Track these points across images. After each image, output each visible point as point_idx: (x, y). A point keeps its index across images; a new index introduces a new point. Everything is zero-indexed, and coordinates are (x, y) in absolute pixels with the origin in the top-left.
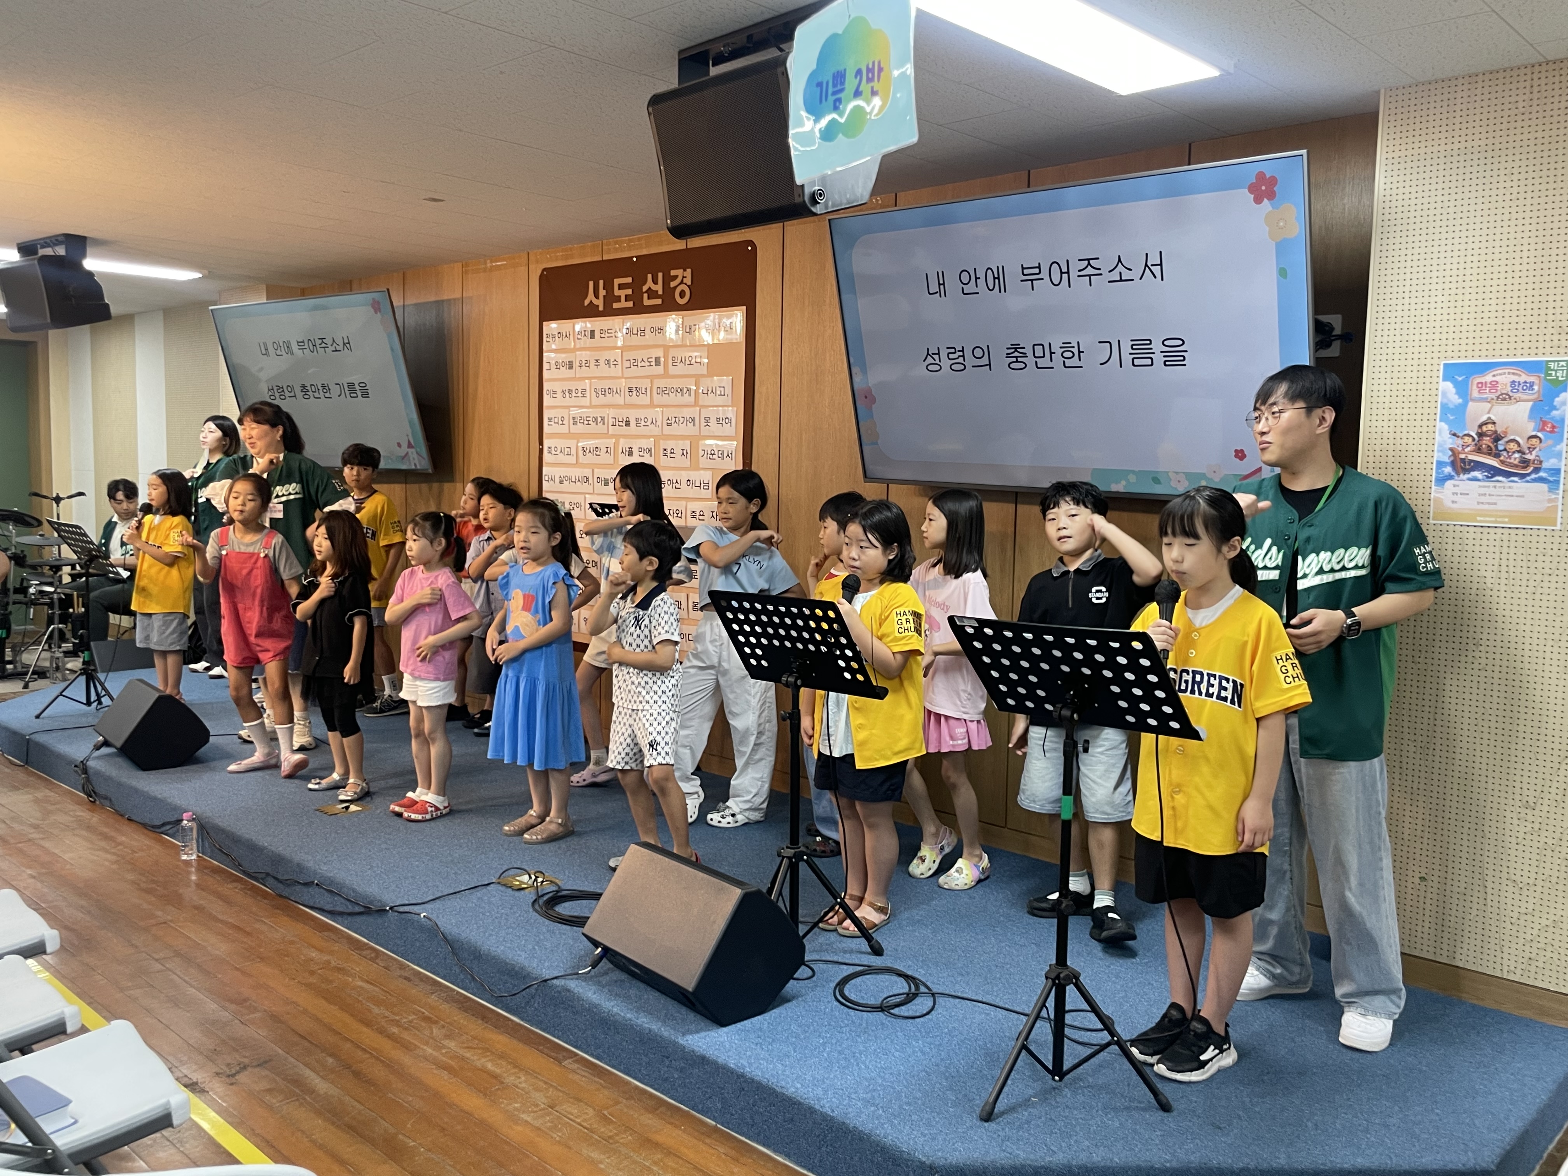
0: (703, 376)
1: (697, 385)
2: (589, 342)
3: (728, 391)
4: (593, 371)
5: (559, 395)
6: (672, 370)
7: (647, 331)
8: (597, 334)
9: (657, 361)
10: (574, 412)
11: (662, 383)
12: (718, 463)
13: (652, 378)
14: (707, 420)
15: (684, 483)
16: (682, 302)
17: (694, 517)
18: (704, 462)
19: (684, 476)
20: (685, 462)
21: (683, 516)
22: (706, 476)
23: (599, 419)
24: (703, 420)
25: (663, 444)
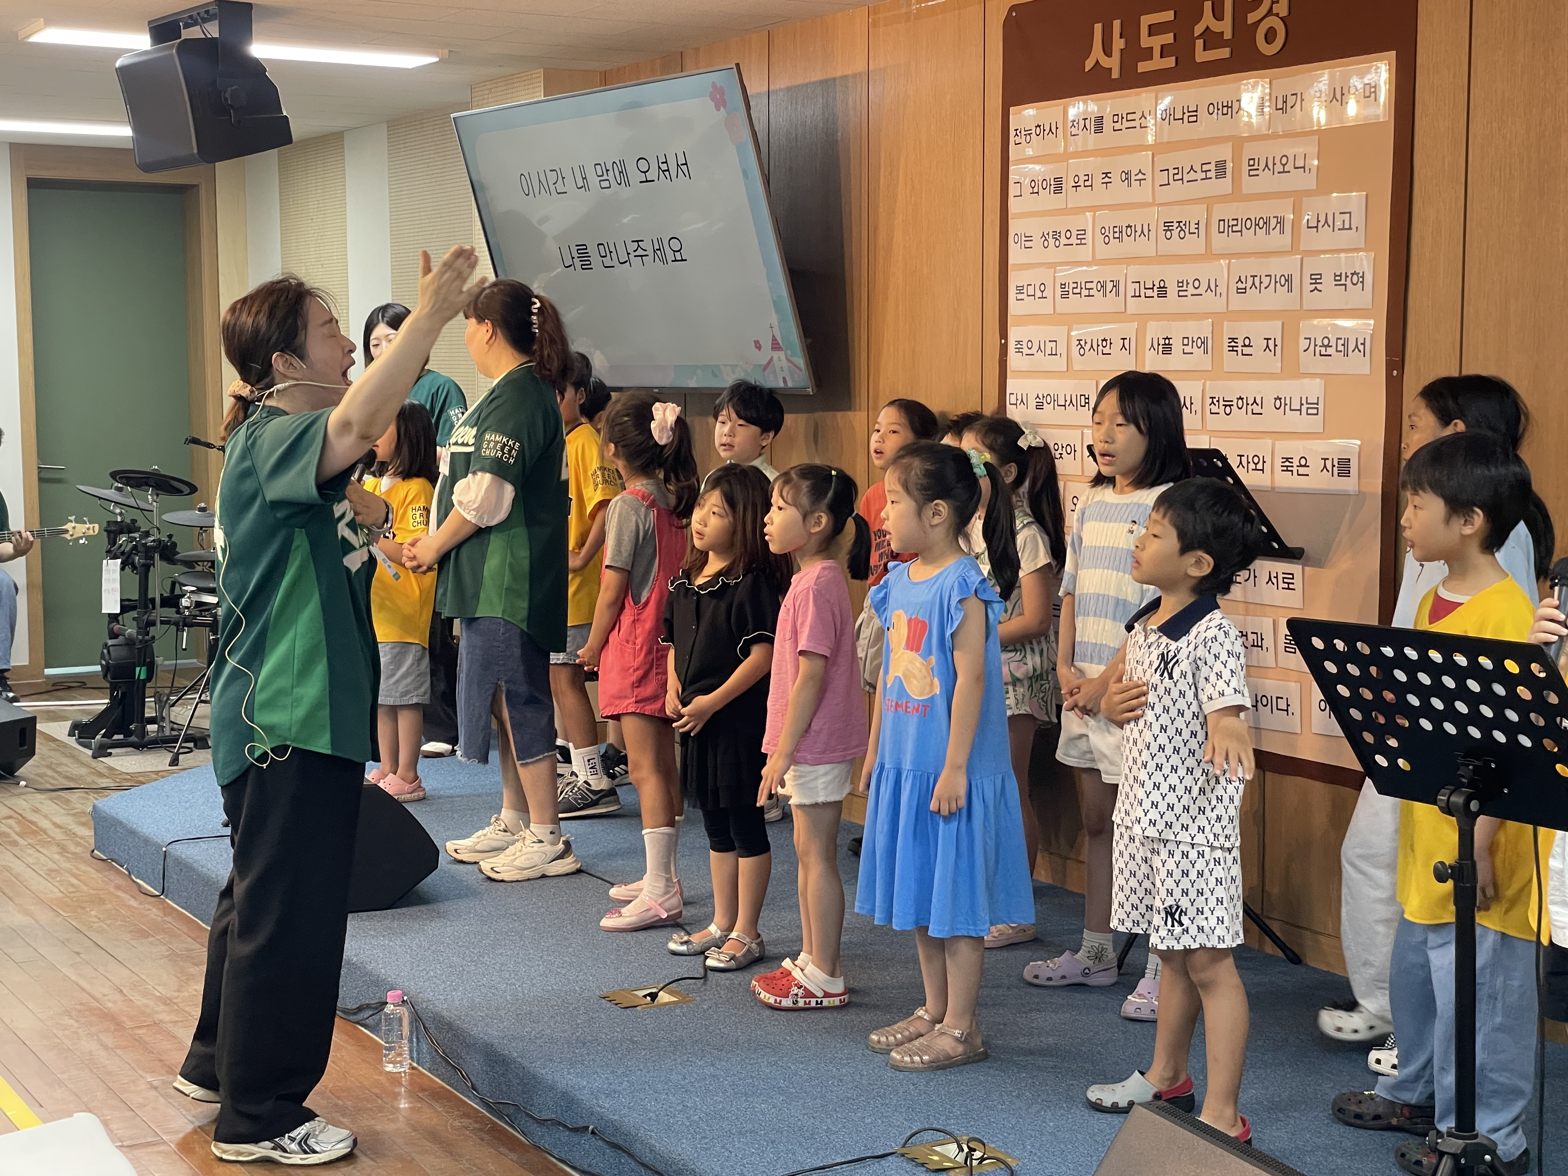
0: (1309, 193)
1: (1297, 211)
2: (1092, 140)
3: (1358, 219)
4: (1100, 194)
5: (1037, 242)
6: (1249, 185)
7: (1202, 113)
8: (1108, 124)
9: (1221, 168)
10: (1066, 274)
11: (1229, 211)
12: (1337, 364)
13: (1209, 201)
14: (1316, 279)
15: (1269, 403)
16: (1269, 50)
17: (1287, 469)
18: (1309, 362)
19: (1266, 390)
20: (1274, 363)
21: (1267, 466)
22: (1313, 389)
23: (1110, 286)
24: (1307, 280)
25: (1229, 329)
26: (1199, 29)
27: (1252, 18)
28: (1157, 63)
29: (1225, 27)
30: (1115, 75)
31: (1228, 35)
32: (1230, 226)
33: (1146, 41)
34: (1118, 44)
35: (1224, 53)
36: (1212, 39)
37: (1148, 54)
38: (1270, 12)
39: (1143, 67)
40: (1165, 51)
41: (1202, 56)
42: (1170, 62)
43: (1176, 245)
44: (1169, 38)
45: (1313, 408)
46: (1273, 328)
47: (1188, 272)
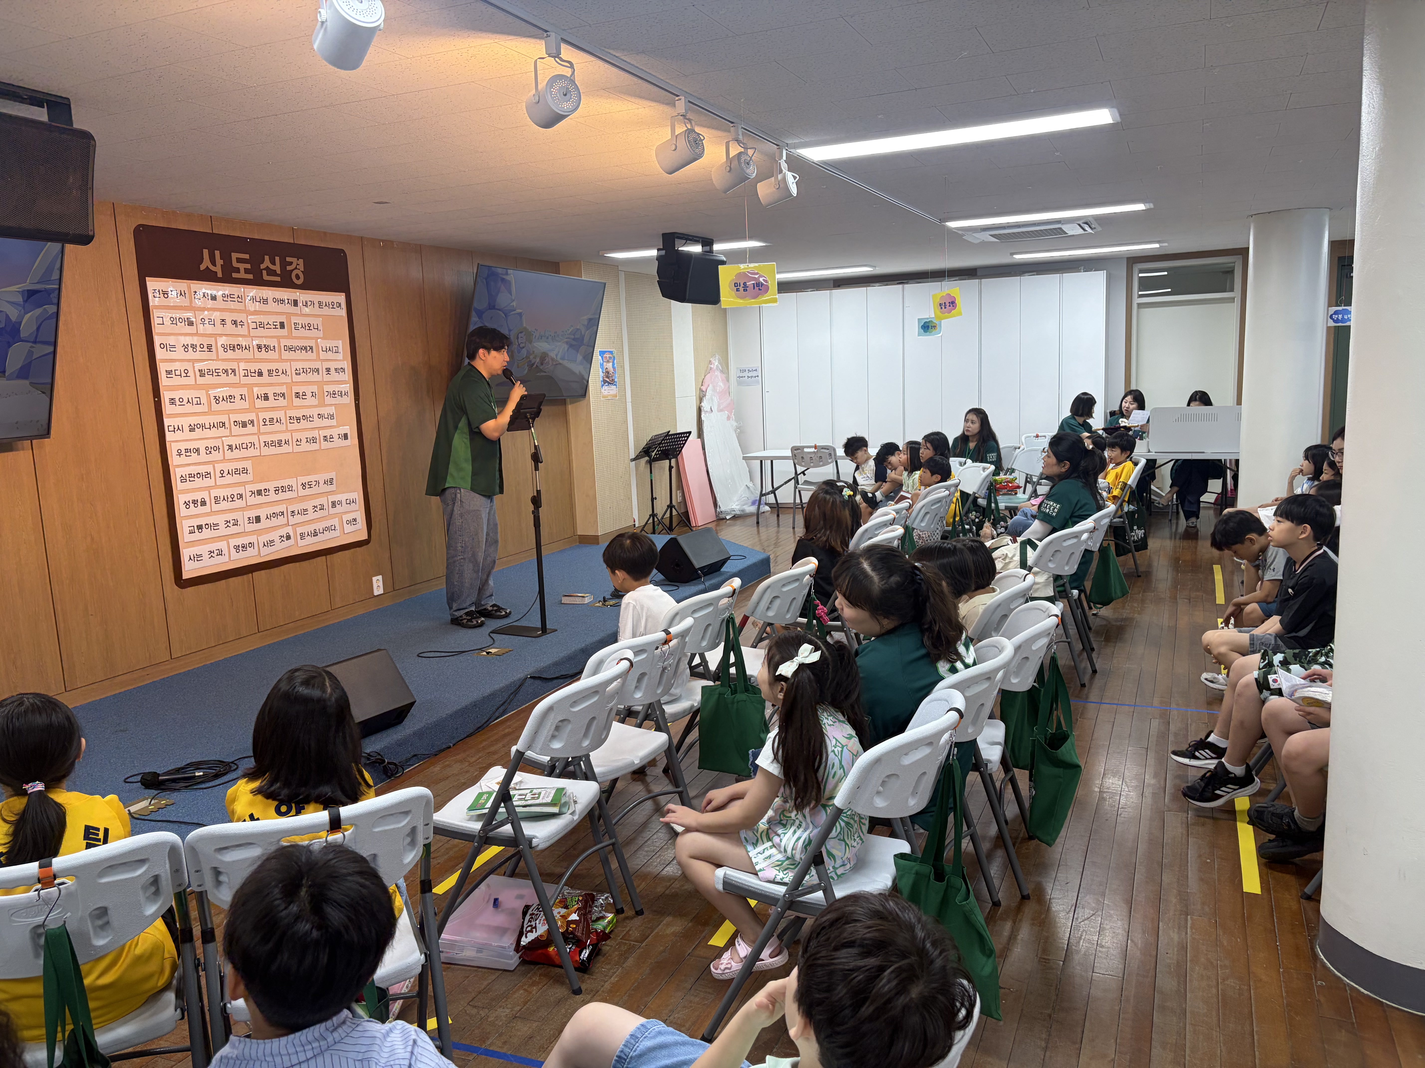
3: (340, 350)
7: (269, 301)
9: (282, 325)
11: (289, 343)
12: (338, 400)
13: (279, 338)
14: (328, 370)
15: (316, 416)
16: (299, 282)
17: (326, 440)
18: (328, 400)
19: (315, 412)
20: (314, 401)
21: (318, 441)
22: (332, 410)
23: (230, 371)
24: (324, 370)
25: (295, 389)
26: (262, 266)
27: (289, 268)
28: (242, 275)
29: (277, 268)
30: (220, 275)
31: (279, 272)
32: (290, 349)
33: (235, 264)
34: (219, 262)
35: (278, 279)
36: (271, 272)
37: (238, 270)
38: (296, 268)
39: (234, 275)
40: (247, 271)
41: (266, 277)
42: (250, 277)
43: (263, 354)
44: (248, 266)
45: (331, 417)
46: (315, 388)
47: (273, 366)
